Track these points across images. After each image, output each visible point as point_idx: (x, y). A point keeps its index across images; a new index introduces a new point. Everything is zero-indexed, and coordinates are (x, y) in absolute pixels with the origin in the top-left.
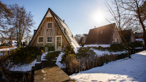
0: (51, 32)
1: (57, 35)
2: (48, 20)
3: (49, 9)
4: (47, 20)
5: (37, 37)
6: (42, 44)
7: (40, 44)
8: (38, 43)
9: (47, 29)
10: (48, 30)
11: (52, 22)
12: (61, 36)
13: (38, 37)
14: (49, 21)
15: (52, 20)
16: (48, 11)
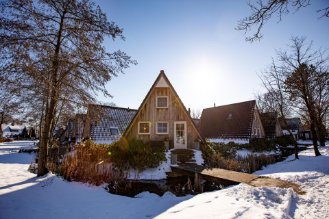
0: (166, 115)
1: (178, 120)
2: (158, 92)
3: (162, 72)
4: (156, 92)
5: (137, 121)
6: (149, 135)
7: (143, 135)
8: (139, 133)
9: (158, 109)
10: (160, 110)
11: (168, 97)
12: (185, 123)
13: (139, 123)
14: (160, 93)
15: (166, 93)
16: (160, 75)
